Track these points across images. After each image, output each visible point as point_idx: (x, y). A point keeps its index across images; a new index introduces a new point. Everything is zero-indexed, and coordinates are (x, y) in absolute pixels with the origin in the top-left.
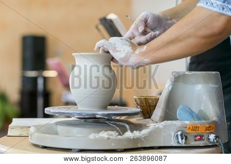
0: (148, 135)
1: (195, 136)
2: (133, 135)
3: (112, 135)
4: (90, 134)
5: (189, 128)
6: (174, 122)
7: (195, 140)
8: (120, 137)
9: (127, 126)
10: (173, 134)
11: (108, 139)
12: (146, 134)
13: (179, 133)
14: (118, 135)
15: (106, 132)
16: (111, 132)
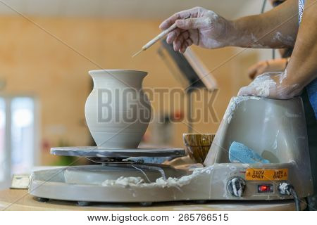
0: (189, 182)
1: (259, 186)
2: (166, 183)
3: (133, 182)
4: (104, 181)
5: (249, 174)
6: (228, 165)
7: (259, 192)
8: (145, 185)
9: (162, 172)
10: (225, 181)
11: (128, 187)
12: (186, 182)
13: (234, 180)
14: (143, 182)
15: (125, 178)
16: (132, 178)
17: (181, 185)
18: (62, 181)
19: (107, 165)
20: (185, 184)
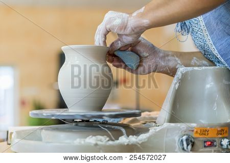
0: (146, 140)
1: (205, 142)
2: (128, 141)
3: (101, 141)
4: (75, 139)
5: (197, 132)
6: (179, 125)
7: (205, 147)
8: (111, 142)
9: (123, 130)
10: (177, 138)
11: (96, 145)
12: (145, 139)
13: (184, 138)
14: (108, 141)
15: (94, 137)
16: (100, 137)
17: (140, 142)
18: (40, 139)
19: (77, 125)
20: (143, 141)
